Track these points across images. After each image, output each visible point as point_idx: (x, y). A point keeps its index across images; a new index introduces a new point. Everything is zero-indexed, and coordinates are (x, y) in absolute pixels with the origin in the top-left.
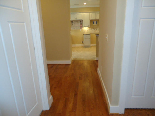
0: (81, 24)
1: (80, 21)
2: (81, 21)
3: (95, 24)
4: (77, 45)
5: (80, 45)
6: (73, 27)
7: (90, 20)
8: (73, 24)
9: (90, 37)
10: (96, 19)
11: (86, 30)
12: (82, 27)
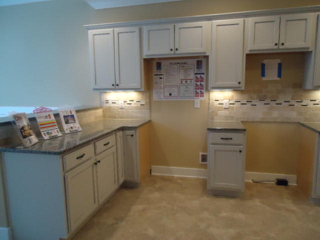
0: (199, 76)
1: (195, 61)
2: (200, 61)
3: (272, 74)
4: (178, 172)
5: (192, 173)
6: (161, 88)
7: (247, 55)
8: (162, 76)
9: (242, 146)
10: (283, 49)
11: (224, 106)
12: (202, 90)
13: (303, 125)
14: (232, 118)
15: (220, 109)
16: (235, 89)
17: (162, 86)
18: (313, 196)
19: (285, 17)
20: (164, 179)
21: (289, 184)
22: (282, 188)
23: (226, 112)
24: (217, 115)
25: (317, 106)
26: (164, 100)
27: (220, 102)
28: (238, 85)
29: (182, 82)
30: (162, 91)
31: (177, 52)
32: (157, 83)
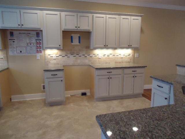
0: (38, 41)
1: (35, 33)
2: (38, 33)
3: (76, 42)
4: (29, 97)
5: (38, 97)
6: (14, 48)
7: (63, 31)
8: (14, 41)
9: (62, 78)
10: (79, 30)
11: (54, 58)
12: (40, 49)
13: (90, 66)
14: (58, 64)
15: (51, 60)
16: (58, 49)
17: (15, 46)
18: (95, 97)
19: (79, 14)
20: (20, 102)
21: (87, 94)
22: (84, 96)
23: (55, 61)
24: (50, 63)
25: (96, 57)
26: (17, 55)
27: (51, 56)
28: (59, 47)
29: (28, 45)
30: (15, 49)
31: (22, 27)
32: (11, 45)
